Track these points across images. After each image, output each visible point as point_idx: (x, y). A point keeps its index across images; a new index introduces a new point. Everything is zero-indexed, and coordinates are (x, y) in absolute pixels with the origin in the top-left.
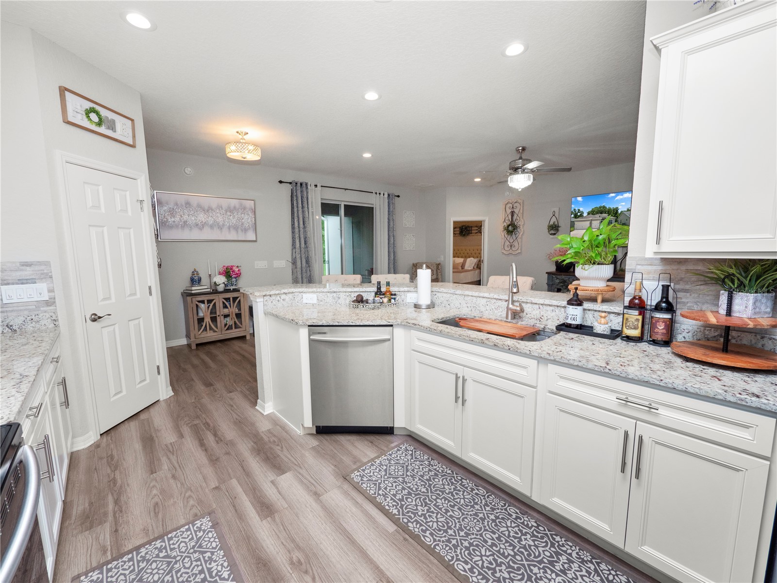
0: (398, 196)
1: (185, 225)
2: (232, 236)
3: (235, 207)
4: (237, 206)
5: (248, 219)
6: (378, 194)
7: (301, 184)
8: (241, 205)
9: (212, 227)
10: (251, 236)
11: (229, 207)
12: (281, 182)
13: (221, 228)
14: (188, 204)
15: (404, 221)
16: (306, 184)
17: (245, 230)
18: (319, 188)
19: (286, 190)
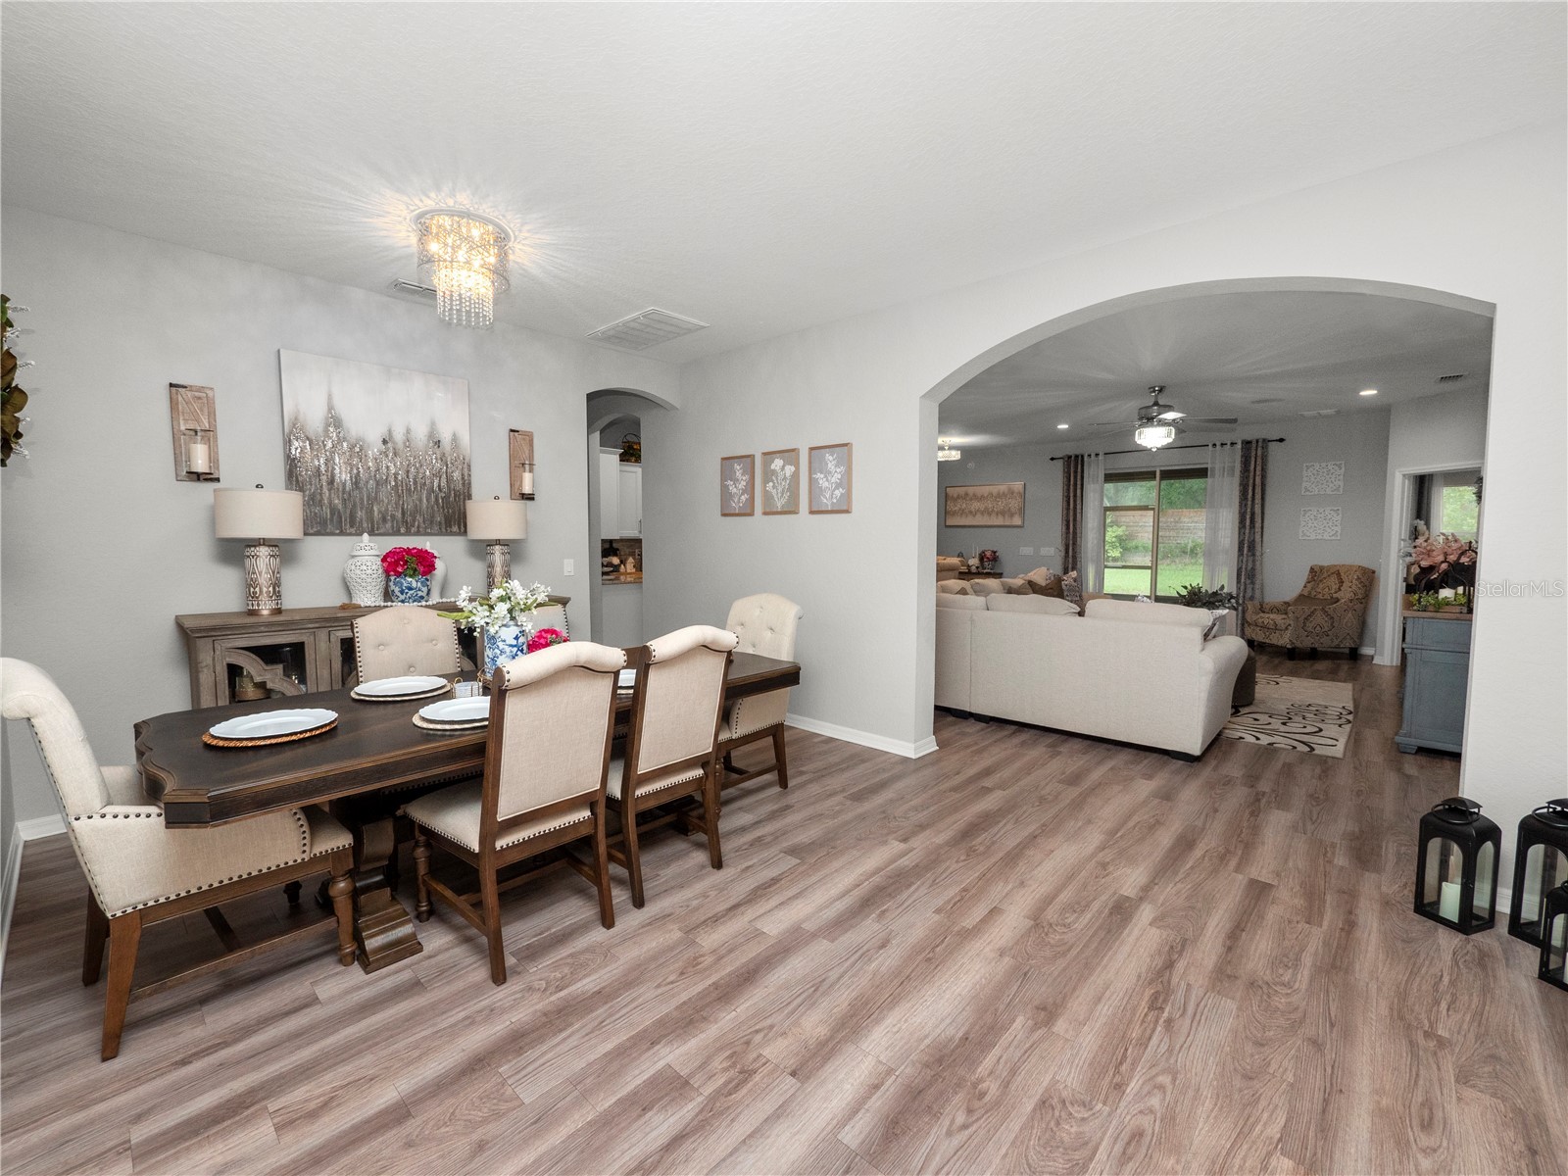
0: (1281, 440)
1: (962, 512)
2: (999, 521)
3: (1004, 493)
4: (1006, 491)
5: (1014, 504)
6: (1218, 447)
7: (1077, 456)
8: (1010, 489)
9: (982, 513)
10: (1017, 521)
11: (999, 494)
12: (1052, 459)
13: (990, 514)
14: (967, 494)
15: (1304, 484)
16: (1082, 456)
17: (1012, 515)
18: (1101, 457)
19: (1059, 464)
